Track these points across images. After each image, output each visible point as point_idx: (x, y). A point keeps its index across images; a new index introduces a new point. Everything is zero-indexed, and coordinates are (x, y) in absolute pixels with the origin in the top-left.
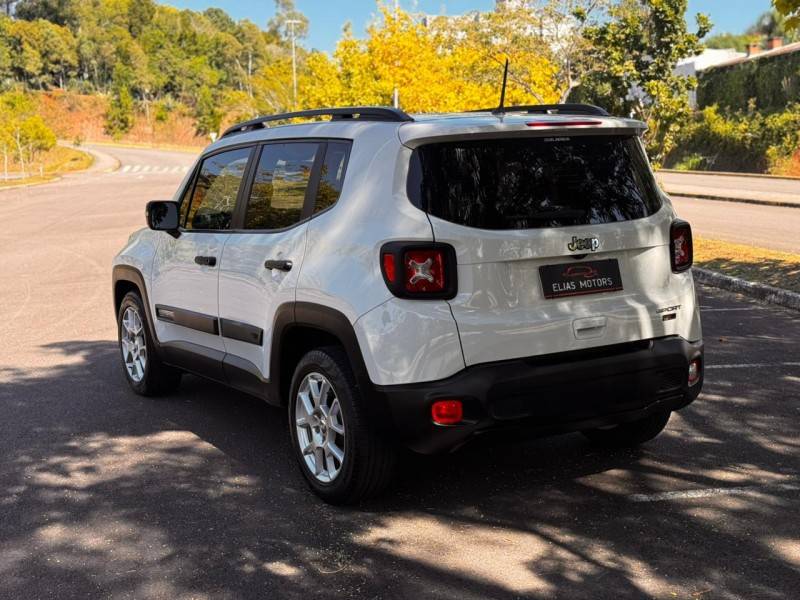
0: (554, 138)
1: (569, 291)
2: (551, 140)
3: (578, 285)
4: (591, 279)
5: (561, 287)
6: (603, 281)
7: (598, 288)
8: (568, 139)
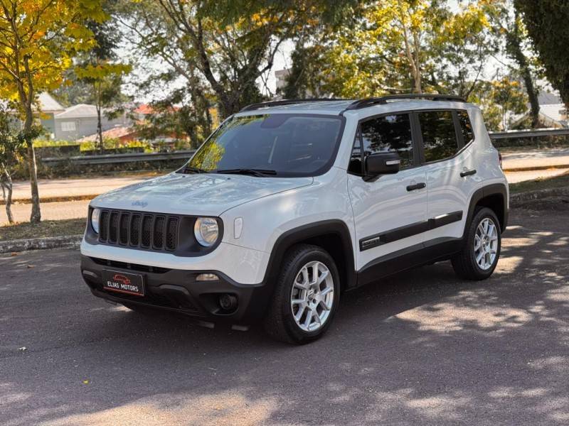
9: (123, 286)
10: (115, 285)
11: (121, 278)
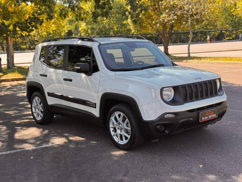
9: (209, 117)
10: (206, 118)
11: (209, 113)
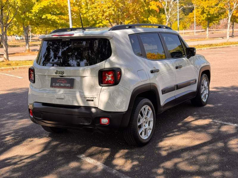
0: (65, 39)
1: (57, 86)
2: (64, 40)
3: (60, 85)
4: (64, 84)
5: (55, 85)
6: (68, 85)
7: (66, 87)
8: (69, 40)
